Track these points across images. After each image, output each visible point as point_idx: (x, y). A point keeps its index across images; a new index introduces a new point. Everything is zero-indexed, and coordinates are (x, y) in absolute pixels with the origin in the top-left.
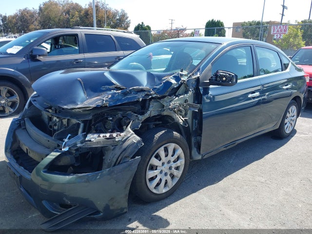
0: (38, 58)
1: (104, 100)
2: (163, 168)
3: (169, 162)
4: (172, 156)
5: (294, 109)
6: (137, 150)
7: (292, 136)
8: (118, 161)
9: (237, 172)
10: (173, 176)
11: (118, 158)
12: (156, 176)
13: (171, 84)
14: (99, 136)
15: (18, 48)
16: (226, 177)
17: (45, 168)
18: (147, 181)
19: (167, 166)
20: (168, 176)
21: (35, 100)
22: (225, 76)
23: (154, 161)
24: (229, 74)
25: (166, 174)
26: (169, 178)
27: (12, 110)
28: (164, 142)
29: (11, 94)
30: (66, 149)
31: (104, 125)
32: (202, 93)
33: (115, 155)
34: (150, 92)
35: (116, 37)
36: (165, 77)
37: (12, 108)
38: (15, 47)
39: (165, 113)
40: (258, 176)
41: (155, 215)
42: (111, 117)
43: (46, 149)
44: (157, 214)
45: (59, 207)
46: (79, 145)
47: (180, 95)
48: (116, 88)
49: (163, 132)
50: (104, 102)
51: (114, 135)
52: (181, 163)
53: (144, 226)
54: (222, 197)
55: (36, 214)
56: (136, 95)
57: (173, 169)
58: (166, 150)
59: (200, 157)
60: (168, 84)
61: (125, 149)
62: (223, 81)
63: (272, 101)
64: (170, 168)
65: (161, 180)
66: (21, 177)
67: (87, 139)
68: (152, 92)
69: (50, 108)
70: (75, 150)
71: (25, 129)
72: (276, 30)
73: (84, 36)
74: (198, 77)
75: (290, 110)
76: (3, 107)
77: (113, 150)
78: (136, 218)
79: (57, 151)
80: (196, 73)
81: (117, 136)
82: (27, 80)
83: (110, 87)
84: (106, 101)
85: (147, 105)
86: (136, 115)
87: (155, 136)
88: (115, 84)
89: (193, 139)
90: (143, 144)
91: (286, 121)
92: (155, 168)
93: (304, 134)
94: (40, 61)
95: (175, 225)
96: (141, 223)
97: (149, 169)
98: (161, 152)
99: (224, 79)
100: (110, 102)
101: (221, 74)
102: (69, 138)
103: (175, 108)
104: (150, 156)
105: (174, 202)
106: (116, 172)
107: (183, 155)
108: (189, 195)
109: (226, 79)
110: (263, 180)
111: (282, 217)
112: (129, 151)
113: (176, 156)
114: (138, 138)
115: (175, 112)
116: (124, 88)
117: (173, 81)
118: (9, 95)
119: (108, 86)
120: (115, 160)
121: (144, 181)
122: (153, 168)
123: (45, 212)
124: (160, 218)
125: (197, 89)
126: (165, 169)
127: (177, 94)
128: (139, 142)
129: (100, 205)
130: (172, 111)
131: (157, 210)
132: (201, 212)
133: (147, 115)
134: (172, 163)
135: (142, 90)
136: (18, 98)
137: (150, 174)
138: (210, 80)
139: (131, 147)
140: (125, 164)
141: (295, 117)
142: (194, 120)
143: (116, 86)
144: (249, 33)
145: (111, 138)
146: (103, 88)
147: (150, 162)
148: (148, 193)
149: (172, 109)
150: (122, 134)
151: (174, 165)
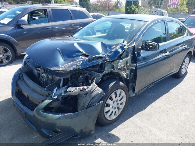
0: (22, 26)
1: (77, 65)
2: (114, 105)
3: (117, 101)
4: (119, 97)
5: (187, 59)
6: (101, 98)
7: (185, 76)
8: (89, 105)
9: (155, 102)
10: (119, 108)
11: (89, 103)
12: (110, 110)
13: (119, 52)
14: (76, 89)
15: (8, 20)
16: (149, 105)
17: (42, 110)
18: (105, 113)
19: (116, 103)
20: (117, 109)
21: (28, 62)
22: (151, 45)
23: (109, 101)
24: (154, 44)
25: (115, 108)
26: (117, 110)
27: (7, 61)
28: (115, 90)
29: (6, 51)
30: (56, 97)
31: (77, 80)
32: (137, 56)
33: (87, 100)
34: (106, 58)
35: (71, 10)
36: (113, 46)
37: (7, 60)
38: (5, 19)
39: (115, 71)
40: (168, 104)
41: (110, 134)
42: (82, 75)
43: (41, 96)
44: (111, 132)
45: (52, 132)
46: (63, 94)
47: (124, 58)
48: (82, 54)
49: (114, 83)
50: (78, 66)
51: (85, 87)
52: (124, 100)
53: (105, 141)
54: (148, 119)
55: (38, 136)
56: (97, 61)
57: (119, 104)
58: (116, 94)
59: (134, 95)
60: (117, 52)
61: (93, 98)
62: (150, 48)
63: (172, 56)
64: (118, 104)
65: (112, 112)
66: (26, 113)
67: (68, 90)
68: (107, 58)
69: (40, 67)
70: (61, 98)
71: (23, 80)
72: (172, 2)
73: (51, 10)
74: (134, 46)
75: (185, 60)
76: (2, 59)
77: (85, 97)
78: (99, 136)
79: (49, 99)
80: (133, 43)
81: (87, 88)
82: (15, 40)
83: (79, 54)
84: (79, 66)
85: (104, 66)
86: (97, 73)
87: (109, 86)
88: (82, 52)
89: (130, 85)
90: (104, 94)
91: (183, 67)
92: (109, 105)
93: (192, 74)
94: (24, 28)
95: (123, 140)
96: (102, 139)
97: (106, 106)
98: (113, 95)
99: (151, 47)
100: (81, 66)
101: (149, 43)
102: (57, 90)
103: (121, 68)
104: (106, 99)
105: (120, 124)
106: (88, 112)
107: (125, 96)
108: (128, 119)
109: (152, 47)
110: (171, 107)
111: (185, 132)
112: (96, 98)
113: (121, 97)
114: (101, 90)
115: (121, 70)
116: (88, 54)
117: (120, 50)
118: (4, 51)
119: (77, 54)
120: (87, 104)
121: (103, 114)
122: (108, 105)
123: (43, 135)
124: (113, 135)
125: (133, 53)
126: (115, 105)
127: (121, 57)
128: (101, 93)
129: (77, 130)
130: (120, 70)
131: (111, 130)
132: (137, 131)
133: (104, 73)
134: (119, 101)
135: (101, 57)
136: (11, 53)
137: (107, 109)
138: (141, 47)
139: (97, 96)
140: (94, 107)
141: (188, 64)
142: (131, 73)
143: (82, 53)
144: (152, 2)
145: (84, 90)
146: (74, 55)
147: (107, 102)
148: (105, 120)
149: (119, 69)
150: (90, 87)
151: (120, 102)
